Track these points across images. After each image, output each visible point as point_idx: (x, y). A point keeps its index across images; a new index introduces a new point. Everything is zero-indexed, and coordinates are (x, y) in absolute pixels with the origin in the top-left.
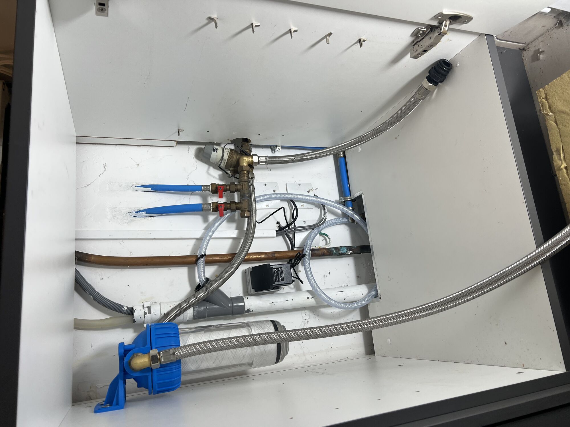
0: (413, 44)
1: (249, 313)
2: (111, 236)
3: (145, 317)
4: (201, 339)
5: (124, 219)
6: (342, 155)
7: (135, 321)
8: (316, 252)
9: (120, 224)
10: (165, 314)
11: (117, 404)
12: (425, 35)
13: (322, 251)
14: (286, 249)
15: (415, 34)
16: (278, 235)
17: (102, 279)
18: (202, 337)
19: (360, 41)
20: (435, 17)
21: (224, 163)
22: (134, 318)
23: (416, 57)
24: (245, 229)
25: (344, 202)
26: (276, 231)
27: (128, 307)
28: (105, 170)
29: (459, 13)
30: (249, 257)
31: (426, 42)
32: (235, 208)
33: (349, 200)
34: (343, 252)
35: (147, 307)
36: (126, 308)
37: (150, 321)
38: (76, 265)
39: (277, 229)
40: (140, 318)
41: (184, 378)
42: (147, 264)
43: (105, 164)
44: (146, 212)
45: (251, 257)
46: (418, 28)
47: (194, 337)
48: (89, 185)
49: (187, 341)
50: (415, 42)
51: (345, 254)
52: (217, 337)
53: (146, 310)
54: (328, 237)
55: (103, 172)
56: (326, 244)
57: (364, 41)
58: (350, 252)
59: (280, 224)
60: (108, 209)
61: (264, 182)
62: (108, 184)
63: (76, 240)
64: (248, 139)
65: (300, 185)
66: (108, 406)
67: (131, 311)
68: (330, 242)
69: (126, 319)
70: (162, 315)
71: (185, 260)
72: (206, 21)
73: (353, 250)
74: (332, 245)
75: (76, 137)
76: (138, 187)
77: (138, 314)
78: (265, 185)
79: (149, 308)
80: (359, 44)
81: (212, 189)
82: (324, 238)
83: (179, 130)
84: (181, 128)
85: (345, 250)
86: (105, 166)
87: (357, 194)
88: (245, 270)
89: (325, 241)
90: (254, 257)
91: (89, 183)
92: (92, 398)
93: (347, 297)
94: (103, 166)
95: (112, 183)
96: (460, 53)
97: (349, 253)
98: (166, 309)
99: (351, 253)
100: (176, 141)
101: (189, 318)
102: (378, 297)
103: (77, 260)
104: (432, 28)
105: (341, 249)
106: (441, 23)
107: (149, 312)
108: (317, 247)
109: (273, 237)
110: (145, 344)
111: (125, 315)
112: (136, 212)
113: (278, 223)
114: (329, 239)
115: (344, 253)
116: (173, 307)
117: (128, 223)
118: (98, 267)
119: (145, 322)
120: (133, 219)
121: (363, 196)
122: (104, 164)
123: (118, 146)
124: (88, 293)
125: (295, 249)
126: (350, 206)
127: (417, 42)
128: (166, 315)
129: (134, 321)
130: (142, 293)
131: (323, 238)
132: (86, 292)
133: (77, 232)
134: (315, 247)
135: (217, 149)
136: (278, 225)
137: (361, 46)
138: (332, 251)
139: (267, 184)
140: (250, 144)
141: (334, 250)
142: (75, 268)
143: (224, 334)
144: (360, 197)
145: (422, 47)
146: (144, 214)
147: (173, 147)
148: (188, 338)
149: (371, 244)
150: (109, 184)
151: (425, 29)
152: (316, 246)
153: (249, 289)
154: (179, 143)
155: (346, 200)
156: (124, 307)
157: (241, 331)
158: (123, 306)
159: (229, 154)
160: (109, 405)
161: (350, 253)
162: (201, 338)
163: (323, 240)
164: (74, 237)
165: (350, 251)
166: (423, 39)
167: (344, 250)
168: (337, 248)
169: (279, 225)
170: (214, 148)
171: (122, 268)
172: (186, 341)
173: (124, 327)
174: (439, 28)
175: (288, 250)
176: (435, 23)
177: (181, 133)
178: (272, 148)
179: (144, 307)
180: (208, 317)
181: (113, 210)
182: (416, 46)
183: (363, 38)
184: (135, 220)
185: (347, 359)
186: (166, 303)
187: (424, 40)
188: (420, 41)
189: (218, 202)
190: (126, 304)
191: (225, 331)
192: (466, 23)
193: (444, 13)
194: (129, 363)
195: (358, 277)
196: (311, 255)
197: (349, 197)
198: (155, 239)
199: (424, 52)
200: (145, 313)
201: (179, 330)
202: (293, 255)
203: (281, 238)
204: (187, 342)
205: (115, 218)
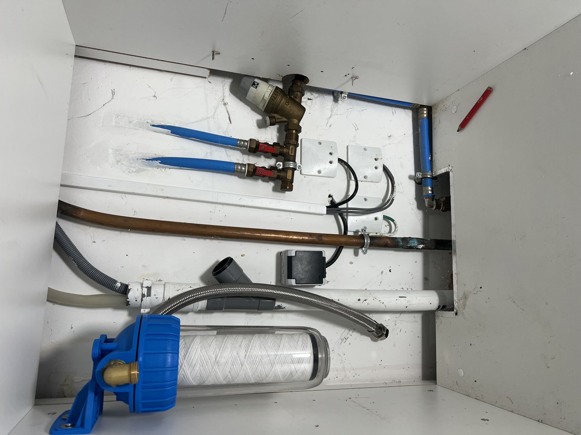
1: (280, 310)
2: (110, 186)
3: (142, 300)
5: (131, 167)
6: (425, 115)
7: (129, 303)
8: (376, 241)
9: (124, 172)
10: (169, 299)
11: (82, 426)
13: (384, 240)
14: (337, 233)
16: (328, 212)
17: (94, 242)
22: (128, 300)
25: (422, 178)
26: (327, 207)
27: (122, 284)
28: (112, 98)
30: (288, 237)
33: (429, 176)
34: (413, 245)
35: (146, 287)
36: (119, 285)
37: (149, 306)
38: (58, 219)
39: (328, 205)
40: (136, 301)
43: (114, 90)
44: (160, 162)
45: (291, 237)
51: (415, 248)
53: (145, 291)
54: (394, 223)
55: (110, 101)
56: (390, 232)
58: (421, 246)
59: (333, 198)
60: (110, 151)
61: (319, 139)
62: (114, 117)
63: (62, 185)
64: (306, 77)
65: (365, 149)
66: (69, 426)
67: (125, 290)
68: (396, 229)
69: (119, 299)
70: (165, 300)
71: (203, 230)
73: (426, 244)
74: (399, 234)
75: (75, 46)
76: (153, 126)
77: (134, 294)
78: (320, 143)
79: (149, 289)
81: (251, 146)
82: (388, 224)
83: (213, 52)
84: (217, 50)
85: (416, 242)
86: (113, 93)
87: (443, 171)
88: (281, 252)
89: (388, 227)
90: (295, 237)
91: (90, 114)
92: (66, 394)
93: (410, 305)
94: (111, 92)
95: (119, 117)
97: (419, 248)
98: (171, 293)
99: (422, 248)
100: (209, 69)
101: (201, 308)
102: (453, 311)
103: (59, 213)
105: (411, 242)
107: (149, 295)
108: (378, 234)
109: (322, 215)
110: (129, 348)
111: (118, 294)
112: (147, 160)
113: (330, 196)
114: (395, 225)
115: (413, 247)
117: (135, 172)
118: (90, 226)
119: (142, 306)
120: (142, 167)
121: (451, 174)
122: (112, 90)
123: (132, 68)
124: (72, 259)
125: (349, 233)
126: (429, 185)
128: (171, 301)
130: (144, 266)
132: (70, 257)
133: (64, 176)
134: (376, 234)
135: (258, 85)
136: (331, 199)
138: (398, 242)
140: (307, 85)
141: (401, 242)
142: (57, 223)
144: (446, 175)
146: (157, 163)
147: (205, 78)
149: (453, 238)
153: (283, 278)
154: (214, 73)
155: (425, 176)
156: (117, 284)
158: (116, 282)
159: (272, 92)
160: (71, 426)
163: (386, 226)
164: (59, 182)
165: (422, 245)
167: (414, 243)
168: (404, 239)
171: (121, 231)
173: (117, 307)
175: (339, 233)
177: (216, 57)
178: (336, 95)
179: (142, 287)
181: (118, 153)
184: (145, 170)
186: (174, 284)
189: (256, 165)
190: (121, 279)
194: (103, 372)
195: (426, 279)
196: (369, 244)
197: (430, 173)
198: (167, 197)
200: (143, 296)
202: (346, 241)
203: (332, 218)
205: (119, 164)
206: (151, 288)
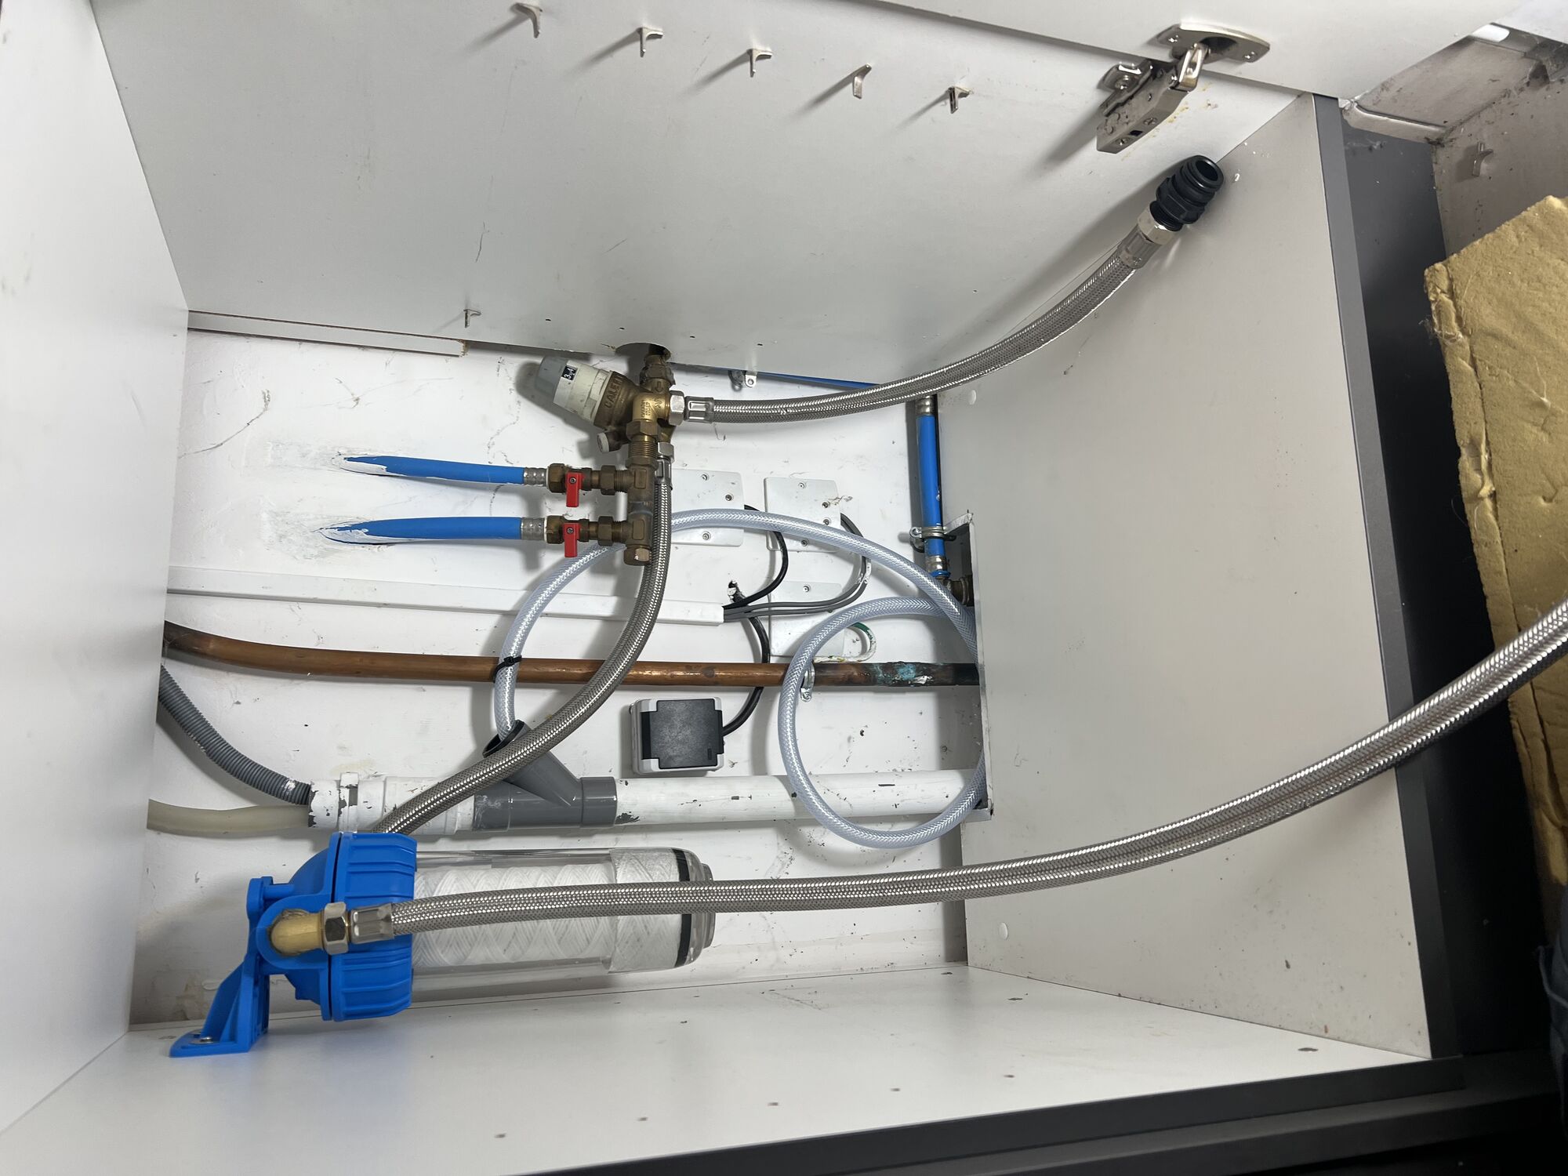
0: (1106, 111)
1: (629, 824)
2: (266, 588)
3: (340, 813)
4: (476, 885)
5: (307, 546)
6: (928, 410)
7: (314, 821)
8: (829, 673)
9: (295, 558)
10: (395, 808)
11: (233, 1038)
12: (1138, 87)
13: (846, 671)
14: (748, 658)
15: (1110, 83)
16: (728, 618)
17: (238, 703)
18: (478, 881)
19: (951, 94)
20: (1161, 39)
21: (593, 411)
22: (310, 814)
23: (1113, 148)
24: (637, 597)
25: (923, 539)
26: (725, 608)
27: (297, 783)
28: (265, 409)
29: (1229, 30)
30: (641, 673)
31: (1139, 108)
32: (609, 536)
33: (936, 535)
34: (906, 677)
35: (347, 787)
36: (291, 785)
37: (355, 825)
38: (163, 659)
39: (729, 602)
40: (328, 815)
41: (420, 985)
42: (358, 673)
43: (268, 391)
44: (367, 531)
45: (647, 673)
46: (1117, 67)
47: (457, 879)
48: (218, 446)
49: (436, 886)
50: (1110, 107)
51: (911, 684)
52: (521, 882)
53: (346, 794)
54: (869, 635)
55: (260, 415)
56: (864, 651)
57: (964, 95)
58: (924, 679)
59: (737, 589)
60: (265, 516)
61: (703, 469)
62: (271, 448)
63: (170, 592)
64: (664, 348)
65: (803, 485)
66: (207, 1040)
67: (304, 795)
68: (873, 647)
69: (289, 814)
70: (388, 811)
71: (463, 668)
72: (511, 16)
73: (933, 673)
74: (877, 658)
75: (188, 312)
76: (350, 459)
77: (323, 802)
78: (706, 477)
79: (353, 789)
80: (948, 101)
81: (552, 481)
82: (858, 638)
83: (466, 311)
84: (473, 307)
85: (912, 671)
86: (267, 399)
87: (959, 522)
88: (630, 707)
89: (859, 643)
90: (655, 673)
91: (219, 443)
92: (188, 1017)
93: (902, 801)
94: (262, 396)
95: (281, 446)
96: (1246, 144)
97: (920, 682)
98: (399, 796)
99: (926, 682)
100: (463, 341)
101: (462, 825)
102: (987, 807)
103: (166, 647)
104: (1157, 70)
105: (901, 670)
106: (1179, 57)
107: (354, 801)
108: (834, 659)
109: (716, 624)
110: (318, 887)
111: (290, 804)
112: (340, 529)
113: (731, 585)
114: (871, 638)
115: (907, 681)
116: (417, 792)
117: (316, 556)
118: (229, 671)
119: (340, 826)
120: (330, 546)
121: (971, 525)
122: (264, 393)
123: (305, 346)
124: (195, 738)
125: (773, 660)
126: (938, 552)
127: (1118, 106)
128: (397, 812)
129: (311, 821)
130: (342, 748)
131: (855, 636)
132: (189, 733)
133: (173, 573)
134: (829, 659)
135: (574, 372)
136: (733, 590)
137: (953, 108)
138: (876, 672)
139: (709, 475)
140: (669, 361)
141: (881, 671)
142: (162, 666)
143: (540, 875)
144: (965, 529)
145: (1127, 120)
146: (361, 535)
147: (457, 356)
148: (440, 880)
149: (980, 660)
150: (273, 449)
151: (1136, 69)
152: (831, 657)
153: (636, 760)
154: (471, 346)
155: (929, 534)
156: (289, 783)
157: (587, 871)
158: (285, 780)
159: (605, 386)
160: (211, 1040)
161: (923, 683)
162: (475, 882)
163: (854, 642)
164: (165, 586)
165: (926, 677)
166: (1131, 97)
167: (908, 672)
168: (889, 667)
169: (734, 592)
170: (566, 367)
171: (293, 678)
172: (433, 886)
173: (287, 834)
174: (1173, 71)
175: (755, 660)
176: (1163, 55)
177: (471, 320)
178: (735, 376)
179: (339, 787)
180: (512, 825)
181: (280, 519)
182: (1114, 117)
183: (961, 85)
184: (338, 551)
185: (889, 969)
186: (403, 779)
187: (1134, 100)
188: (1123, 104)
189: (566, 517)
190: (294, 774)
191: (544, 868)
192: (1250, 61)
193: (1183, 27)
194: (268, 933)
195: (944, 749)
196: (813, 680)
197: (938, 528)
198: (386, 605)
199: (1133, 137)
200: (342, 804)
201: (418, 856)
202: (764, 676)
203: (737, 629)
204: (435, 890)
205: (284, 541)
206: (356, 787)
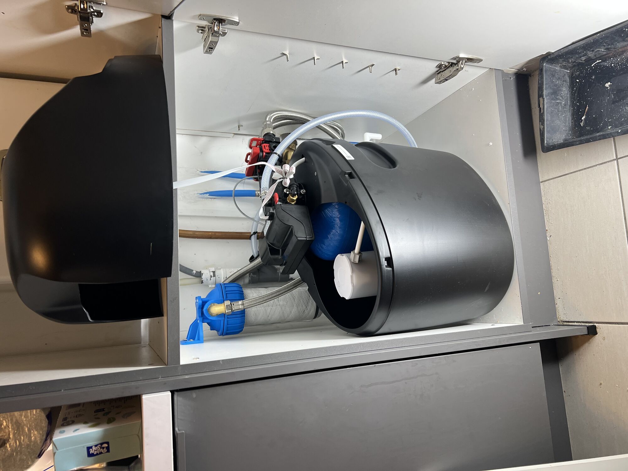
0: (437, 73)
3: (210, 279)
5: (191, 199)
9: (188, 203)
12: (446, 68)
15: (440, 66)
19: (395, 70)
20: (454, 59)
22: (202, 280)
23: (440, 83)
29: (472, 57)
35: (212, 272)
36: (195, 272)
37: (215, 283)
40: (207, 280)
46: (441, 63)
67: (199, 274)
69: (197, 280)
70: (225, 279)
71: (241, 235)
72: (281, 55)
76: (201, 172)
77: (205, 276)
84: (241, 124)
95: (180, 168)
98: (227, 274)
100: (235, 134)
101: (246, 282)
104: (452, 65)
106: (458, 62)
107: (214, 276)
111: (193, 277)
112: (201, 194)
116: (232, 273)
119: (210, 283)
120: (198, 199)
130: (206, 261)
137: (396, 74)
145: (444, 77)
146: (207, 195)
147: (231, 137)
151: (446, 63)
160: (193, 340)
174: (457, 65)
176: (455, 62)
177: (241, 127)
180: (260, 282)
182: (439, 75)
183: (398, 68)
187: (446, 71)
188: (443, 72)
190: (195, 269)
192: (477, 63)
193: (460, 57)
194: (208, 310)
199: (446, 81)
206: (215, 272)
